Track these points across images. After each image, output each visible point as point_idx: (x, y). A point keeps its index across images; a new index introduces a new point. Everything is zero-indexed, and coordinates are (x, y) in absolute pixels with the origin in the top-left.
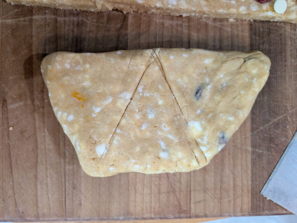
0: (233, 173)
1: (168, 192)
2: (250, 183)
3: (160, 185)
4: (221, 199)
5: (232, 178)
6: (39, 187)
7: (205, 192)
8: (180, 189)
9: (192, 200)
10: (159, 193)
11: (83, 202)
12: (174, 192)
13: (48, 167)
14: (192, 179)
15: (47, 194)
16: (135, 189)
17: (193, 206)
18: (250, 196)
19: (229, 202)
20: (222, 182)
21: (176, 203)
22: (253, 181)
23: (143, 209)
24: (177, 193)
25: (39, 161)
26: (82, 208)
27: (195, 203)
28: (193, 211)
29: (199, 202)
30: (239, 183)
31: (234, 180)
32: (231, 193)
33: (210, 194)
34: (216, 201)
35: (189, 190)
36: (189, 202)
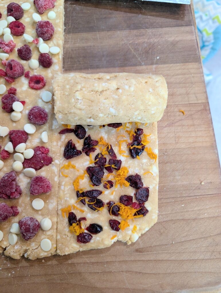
0: (173, 76)
1: (192, 119)
3: (188, 125)
4: (192, 83)
5: (176, 77)
6: (202, 216)
7: (188, 94)
8: (189, 111)
9: (196, 102)
10: (194, 125)
11: (209, 181)
12: (191, 115)
13: (185, 210)
14: (181, 103)
15: (207, 209)
16: (193, 143)
17: (200, 102)
18: (188, 64)
19: (193, 77)
20: (180, 83)
21: (199, 113)
22: (177, 63)
23: (207, 136)
24: (192, 113)
25: (182, 218)
26: (213, 181)
27: (197, 100)
28: (204, 101)
29: (196, 97)
30: (179, 72)
31: (178, 75)
32: (187, 76)
33: (189, 90)
34: (194, 86)
35: (189, 105)
36: (198, 104)
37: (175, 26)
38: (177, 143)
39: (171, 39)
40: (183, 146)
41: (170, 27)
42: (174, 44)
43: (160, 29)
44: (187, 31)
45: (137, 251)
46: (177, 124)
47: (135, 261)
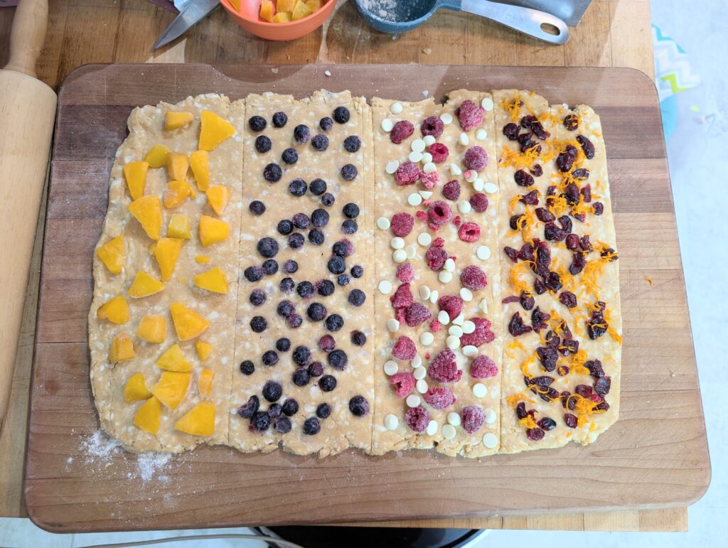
0: (639, 229)
1: (662, 291)
2: (645, 214)
3: (656, 299)
4: (663, 241)
5: (642, 231)
6: (671, 417)
7: (658, 256)
8: (658, 279)
9: (667, 268)
10: (663, 299)
11: (681, 373)
12: (661, 285)
13: (652, 408)
14: (647, 268)
15: (677, 408)
16: (662, 322)
17: (672, 268)
18: (658, 214)
19: (665, 233)
20: (646, 241)
21: (671, 283)
22: (643, 211)
23: (681, 314)
24: (662, 282)
25: (647, 417)
26: (686, 373)
27: (669, 265)
28: (677, 267)
29: (668, 261)
30: (647, 224)
31: (645, 229)
32: (657, 231)
33: (659, 251)
34: (665, 245)
35: (657, 271)
36: (669, 271)
37: (641, 158)
38: (643, 321)
39: (636, 177)
40: (649, 326)
41: (636, 158)
42: (640, 184)
43: (622, 161)
44: (659, 166)
45: (593, 454)
46: (642, 296)
47: (590, 466)
